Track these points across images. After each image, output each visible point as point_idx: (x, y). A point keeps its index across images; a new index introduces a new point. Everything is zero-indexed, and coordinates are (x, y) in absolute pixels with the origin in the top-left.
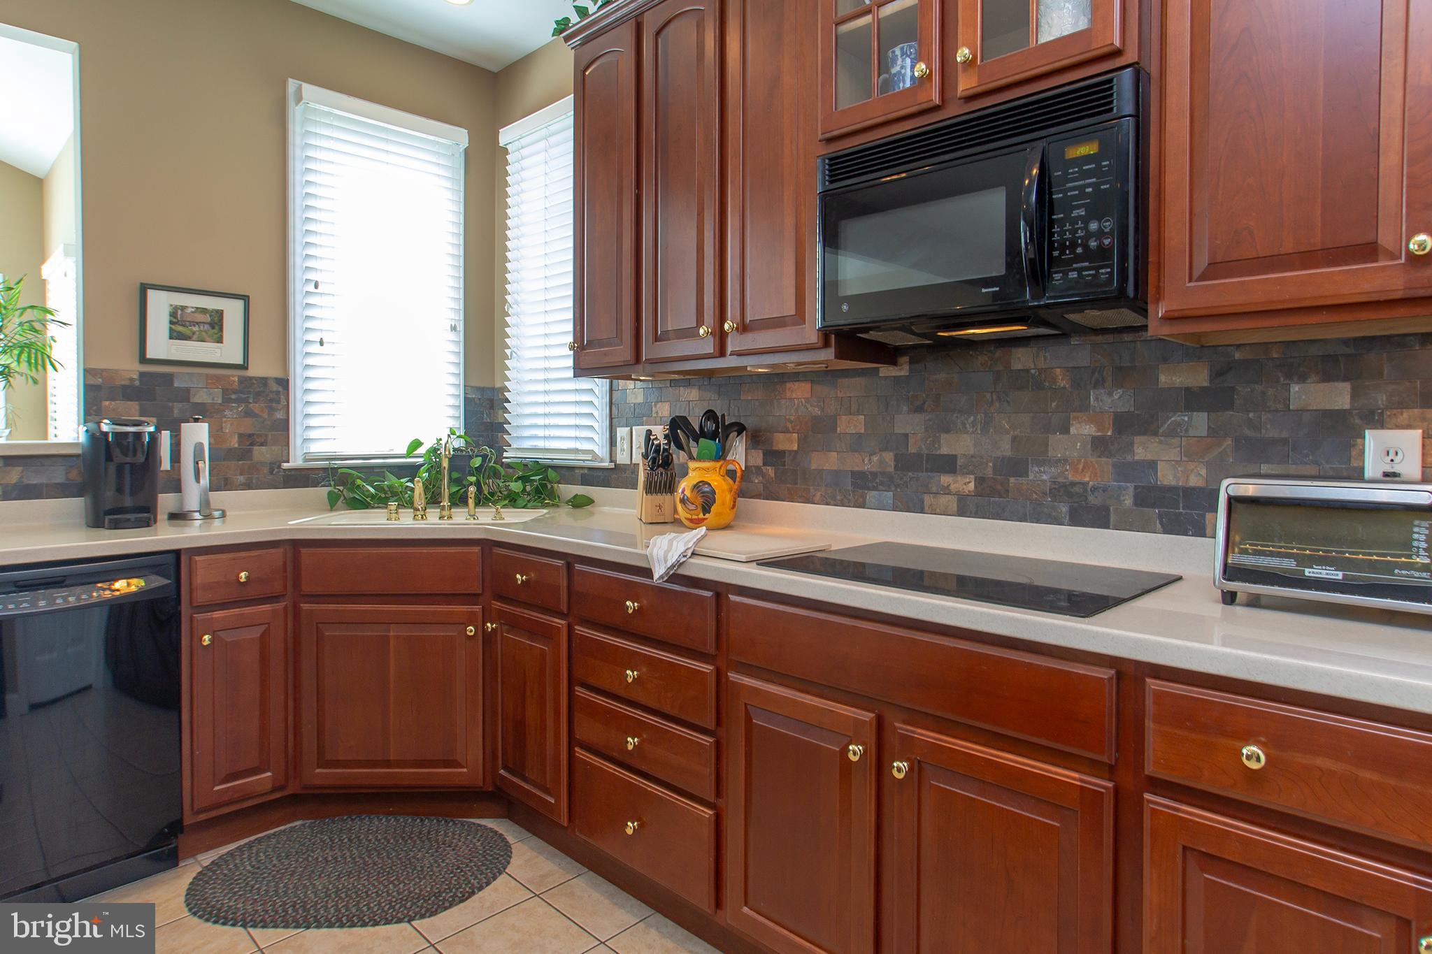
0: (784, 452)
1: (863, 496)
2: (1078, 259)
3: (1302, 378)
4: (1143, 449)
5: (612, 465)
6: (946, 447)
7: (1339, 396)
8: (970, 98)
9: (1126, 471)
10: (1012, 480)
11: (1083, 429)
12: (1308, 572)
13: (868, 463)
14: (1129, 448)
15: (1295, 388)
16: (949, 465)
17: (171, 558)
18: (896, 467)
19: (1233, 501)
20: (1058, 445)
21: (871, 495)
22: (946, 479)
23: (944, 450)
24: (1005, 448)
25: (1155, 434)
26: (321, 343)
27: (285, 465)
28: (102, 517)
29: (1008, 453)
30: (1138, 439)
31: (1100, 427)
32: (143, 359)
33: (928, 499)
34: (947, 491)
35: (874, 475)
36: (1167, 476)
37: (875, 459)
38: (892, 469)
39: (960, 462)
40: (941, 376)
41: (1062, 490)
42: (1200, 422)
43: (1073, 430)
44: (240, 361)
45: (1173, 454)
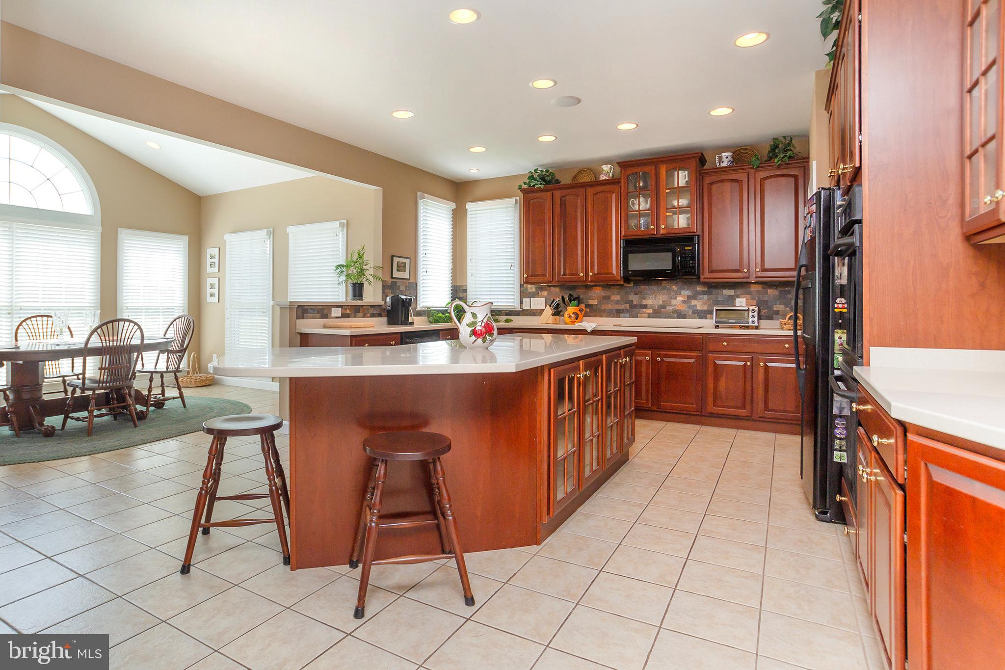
0: (593, 305)
1: (620, 315)
2: (688, 267)
3: (725, 289)
4: (694, 302)
5: (522, 310)
6: (644, 302)
7: (731, 292)
8: (662, 234)
9: (690, 307)
10: (662, 310)
11: (680, 299)
12: (730, 321)
13: (622, 307)
14: (691, 302)
15: (724, 291)
16: (645, 307)
17: (399, 336)
18: (630, 308)
19: (716, 310)
20: (674, 302)
21: (622, 315)
22: (644, 310)
23: (644, 304)
24: (661, 303)
25: (696, 299)
26: (426, 272)
27: (416, 310)
28: (391, 322)
29: (661, 304)
30: (693, 301)
31: (684, 298)
32: (392, 277)
33: (639, 315)
34: (645, 313)
35: (623, 310)
36: (699, 308)
37: (623, 306)
38: (628, 308)
39: (648, 306)
40: (642, 287)
41: (675, 311)
42: (706, 297)
43: (677, 299)
44: (408, 278)
45: (701, 303)
